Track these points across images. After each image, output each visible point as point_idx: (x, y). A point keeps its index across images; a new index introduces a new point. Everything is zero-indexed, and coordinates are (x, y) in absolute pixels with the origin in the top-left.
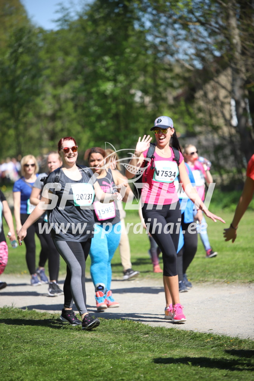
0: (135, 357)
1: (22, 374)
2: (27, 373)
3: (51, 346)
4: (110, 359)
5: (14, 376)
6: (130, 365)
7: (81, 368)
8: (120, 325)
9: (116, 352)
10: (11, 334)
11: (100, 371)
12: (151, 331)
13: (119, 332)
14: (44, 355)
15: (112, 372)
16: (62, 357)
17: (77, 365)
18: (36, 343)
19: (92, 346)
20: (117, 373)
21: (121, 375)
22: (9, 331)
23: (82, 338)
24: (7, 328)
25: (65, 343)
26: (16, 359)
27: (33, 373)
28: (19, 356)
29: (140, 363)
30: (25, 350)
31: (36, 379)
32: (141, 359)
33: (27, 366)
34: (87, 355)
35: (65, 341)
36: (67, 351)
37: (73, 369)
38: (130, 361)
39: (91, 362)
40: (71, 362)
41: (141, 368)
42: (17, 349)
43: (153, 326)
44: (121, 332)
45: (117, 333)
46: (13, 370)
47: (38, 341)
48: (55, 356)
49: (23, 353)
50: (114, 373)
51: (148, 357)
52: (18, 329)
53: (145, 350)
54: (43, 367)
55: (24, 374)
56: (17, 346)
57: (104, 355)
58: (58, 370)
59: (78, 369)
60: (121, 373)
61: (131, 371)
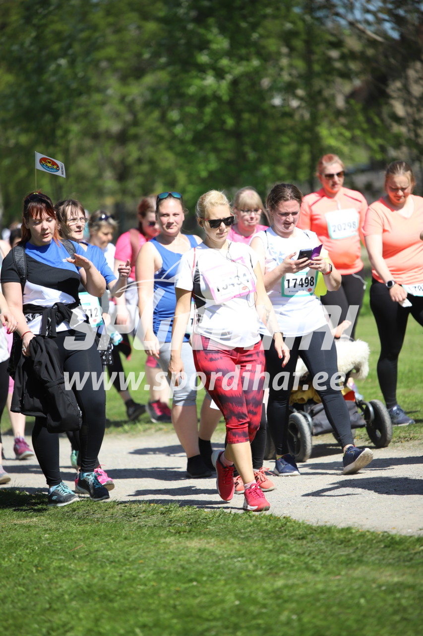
0: (280, 583)
4: (234, 586)
6: (272, 598)
9: (245, 573)
12: (310, 534)
26: (60, 590)
27: (92, 615)
28: (64, 584)
29: (290, 594)
30: (76, 573)
31: (97, 626)
33: (80, 602)
34: (191, 581)
37: (165, 606)
38: (270, 590)
39: (199, 592)
40: (162, 594)
41: (292, 603)
42: (61, 570)
44: (255, 537)
45: (247, 539)
46: (54, 610)
47: (100, 555)
49: (74, 579)
50: (241, 614)
53: (299, 570)
56: (62, 566)
59: (174, 607)
60: (255, 613)
61: (274, 610)
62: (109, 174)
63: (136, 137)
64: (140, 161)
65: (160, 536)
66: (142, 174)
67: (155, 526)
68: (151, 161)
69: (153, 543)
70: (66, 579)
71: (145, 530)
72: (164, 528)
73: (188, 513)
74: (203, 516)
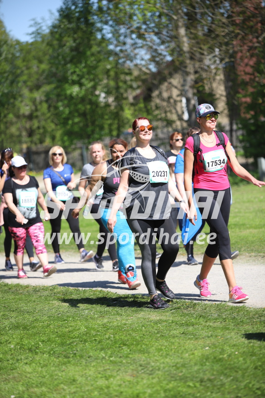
0: (105, 320)
1: (10, 338)
2: (14, 337)
3: (34, 314)
4: (84, 322)
5: (3, 340)
6: (102, 328)
7: (60, 331)
8: (92, 294)
9: (89, 317)
11: (76, 333)
14: (28, 321)
15: (86, 334)
16: (44, 323)
17: (57, 329)
18: (21, 311)
19: (68, 312)
20: (90, 334)
21: (94, 336)
23: (60, 306)
25: (46, 310)
26: (4, 325)
27: (19, 337)
28: (6, 323)
29: (110, 325)
30: (11, 317)
31: (21, 341)
32: (111, 322)
33: (13, 331)
34: (65, 320)
35: (45, 309)
36: (48, 317)
37: (53, 332)
38: (101, 324)
39: (68, 326)
40: (51, 326)
41: (111, 330)
43: (121, 294)
46: (2, 334)
47: (22, 309)
48: (37, 322)
49: (10, 320)
50: (88, 335)
51: (116, 320)
52: (5, 300)
53: (114, 315)
54: (28, 332)
55: (11, 338)
56: (5, 314)
57: (79, 320)
58: (40, 334)
59: (57, 332)
60: (94, 335)
61: (103, 333)
62: (24, 133)
63: (37, 117)
64: (39, 128)
65: (50, 300)
66: (40, 134)
67: (47, 296)
68: (44, 128)
69: (47, 303)
71: (43, 298)
72: (52, 297)
73: (63, 290)
74: (69, 291)
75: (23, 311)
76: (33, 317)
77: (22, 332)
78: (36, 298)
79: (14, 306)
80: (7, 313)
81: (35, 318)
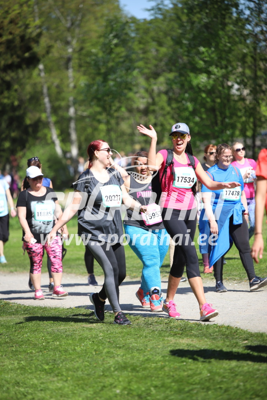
1: (115, 381)
2: (120, 379)
3: (145, 352)
6: (229, 373)
7: (177, 375)
8: (217, 330)
10: (102, 338)
11: (196, 379)
12: (251, 337)
13: (216, 338)
14: (137, 361)
15: (210, 379)
16: (156, 363)
17: (173, 372)
18: (129, 348)
20: (214, 381)
21: (219, 383)
22: (101, 335)
23: (178, 344)
24: (99, 332)
25: (159, 348)
26: (108, 365)
27: (127, 380)
28: (111, 362)
29: (239, 371)
30: (117, 356)
31: (129, 385)
32: (240, 367)
33: (120, 372)
34: (183, 362)
36: (162, 357)
37: (168, 376)
38: (228, 368)
39: (187, 368)
40: (166, 369)
41: (241, 375)
42: (109, 354)
43: (253, 332)
44: (219, 338)
45: (214, 339)
46: (105, 376)
47: (131, 346)
48: (149, 363)
49: (116, 359)
50: (211, 381)
52: (110, 334)
54: (137, 374)
55: (117, 380)
56: (109, 352)
58: (153, 377)
59: (173, 376)
60: (219, 381)
61: (229, 379)
63: (154, 111)
64: (156, 124)
65: (164, 336)
67: (162, 330)
68: (162, 125)
69: (161, 340)
70: (112, 359)
71: (156, 332)
72: (167, 332)
73: (181, 324)
74: (189, 326)
75: (131, 349)
76: (144, 356)
77: (130, 374)
78: (148, 333)
79: (121, 341)
80: (112, 350)
81: (146, 358)
